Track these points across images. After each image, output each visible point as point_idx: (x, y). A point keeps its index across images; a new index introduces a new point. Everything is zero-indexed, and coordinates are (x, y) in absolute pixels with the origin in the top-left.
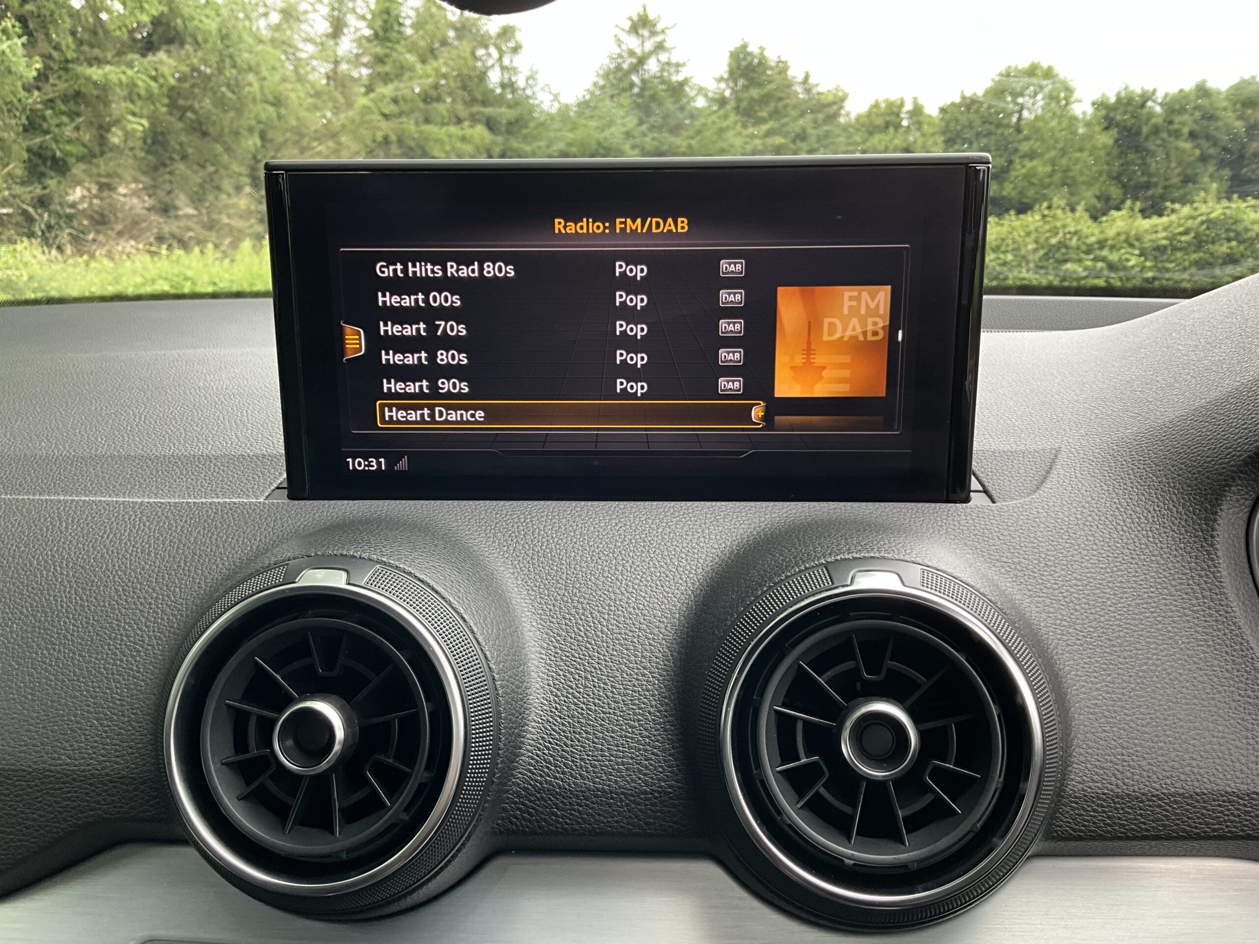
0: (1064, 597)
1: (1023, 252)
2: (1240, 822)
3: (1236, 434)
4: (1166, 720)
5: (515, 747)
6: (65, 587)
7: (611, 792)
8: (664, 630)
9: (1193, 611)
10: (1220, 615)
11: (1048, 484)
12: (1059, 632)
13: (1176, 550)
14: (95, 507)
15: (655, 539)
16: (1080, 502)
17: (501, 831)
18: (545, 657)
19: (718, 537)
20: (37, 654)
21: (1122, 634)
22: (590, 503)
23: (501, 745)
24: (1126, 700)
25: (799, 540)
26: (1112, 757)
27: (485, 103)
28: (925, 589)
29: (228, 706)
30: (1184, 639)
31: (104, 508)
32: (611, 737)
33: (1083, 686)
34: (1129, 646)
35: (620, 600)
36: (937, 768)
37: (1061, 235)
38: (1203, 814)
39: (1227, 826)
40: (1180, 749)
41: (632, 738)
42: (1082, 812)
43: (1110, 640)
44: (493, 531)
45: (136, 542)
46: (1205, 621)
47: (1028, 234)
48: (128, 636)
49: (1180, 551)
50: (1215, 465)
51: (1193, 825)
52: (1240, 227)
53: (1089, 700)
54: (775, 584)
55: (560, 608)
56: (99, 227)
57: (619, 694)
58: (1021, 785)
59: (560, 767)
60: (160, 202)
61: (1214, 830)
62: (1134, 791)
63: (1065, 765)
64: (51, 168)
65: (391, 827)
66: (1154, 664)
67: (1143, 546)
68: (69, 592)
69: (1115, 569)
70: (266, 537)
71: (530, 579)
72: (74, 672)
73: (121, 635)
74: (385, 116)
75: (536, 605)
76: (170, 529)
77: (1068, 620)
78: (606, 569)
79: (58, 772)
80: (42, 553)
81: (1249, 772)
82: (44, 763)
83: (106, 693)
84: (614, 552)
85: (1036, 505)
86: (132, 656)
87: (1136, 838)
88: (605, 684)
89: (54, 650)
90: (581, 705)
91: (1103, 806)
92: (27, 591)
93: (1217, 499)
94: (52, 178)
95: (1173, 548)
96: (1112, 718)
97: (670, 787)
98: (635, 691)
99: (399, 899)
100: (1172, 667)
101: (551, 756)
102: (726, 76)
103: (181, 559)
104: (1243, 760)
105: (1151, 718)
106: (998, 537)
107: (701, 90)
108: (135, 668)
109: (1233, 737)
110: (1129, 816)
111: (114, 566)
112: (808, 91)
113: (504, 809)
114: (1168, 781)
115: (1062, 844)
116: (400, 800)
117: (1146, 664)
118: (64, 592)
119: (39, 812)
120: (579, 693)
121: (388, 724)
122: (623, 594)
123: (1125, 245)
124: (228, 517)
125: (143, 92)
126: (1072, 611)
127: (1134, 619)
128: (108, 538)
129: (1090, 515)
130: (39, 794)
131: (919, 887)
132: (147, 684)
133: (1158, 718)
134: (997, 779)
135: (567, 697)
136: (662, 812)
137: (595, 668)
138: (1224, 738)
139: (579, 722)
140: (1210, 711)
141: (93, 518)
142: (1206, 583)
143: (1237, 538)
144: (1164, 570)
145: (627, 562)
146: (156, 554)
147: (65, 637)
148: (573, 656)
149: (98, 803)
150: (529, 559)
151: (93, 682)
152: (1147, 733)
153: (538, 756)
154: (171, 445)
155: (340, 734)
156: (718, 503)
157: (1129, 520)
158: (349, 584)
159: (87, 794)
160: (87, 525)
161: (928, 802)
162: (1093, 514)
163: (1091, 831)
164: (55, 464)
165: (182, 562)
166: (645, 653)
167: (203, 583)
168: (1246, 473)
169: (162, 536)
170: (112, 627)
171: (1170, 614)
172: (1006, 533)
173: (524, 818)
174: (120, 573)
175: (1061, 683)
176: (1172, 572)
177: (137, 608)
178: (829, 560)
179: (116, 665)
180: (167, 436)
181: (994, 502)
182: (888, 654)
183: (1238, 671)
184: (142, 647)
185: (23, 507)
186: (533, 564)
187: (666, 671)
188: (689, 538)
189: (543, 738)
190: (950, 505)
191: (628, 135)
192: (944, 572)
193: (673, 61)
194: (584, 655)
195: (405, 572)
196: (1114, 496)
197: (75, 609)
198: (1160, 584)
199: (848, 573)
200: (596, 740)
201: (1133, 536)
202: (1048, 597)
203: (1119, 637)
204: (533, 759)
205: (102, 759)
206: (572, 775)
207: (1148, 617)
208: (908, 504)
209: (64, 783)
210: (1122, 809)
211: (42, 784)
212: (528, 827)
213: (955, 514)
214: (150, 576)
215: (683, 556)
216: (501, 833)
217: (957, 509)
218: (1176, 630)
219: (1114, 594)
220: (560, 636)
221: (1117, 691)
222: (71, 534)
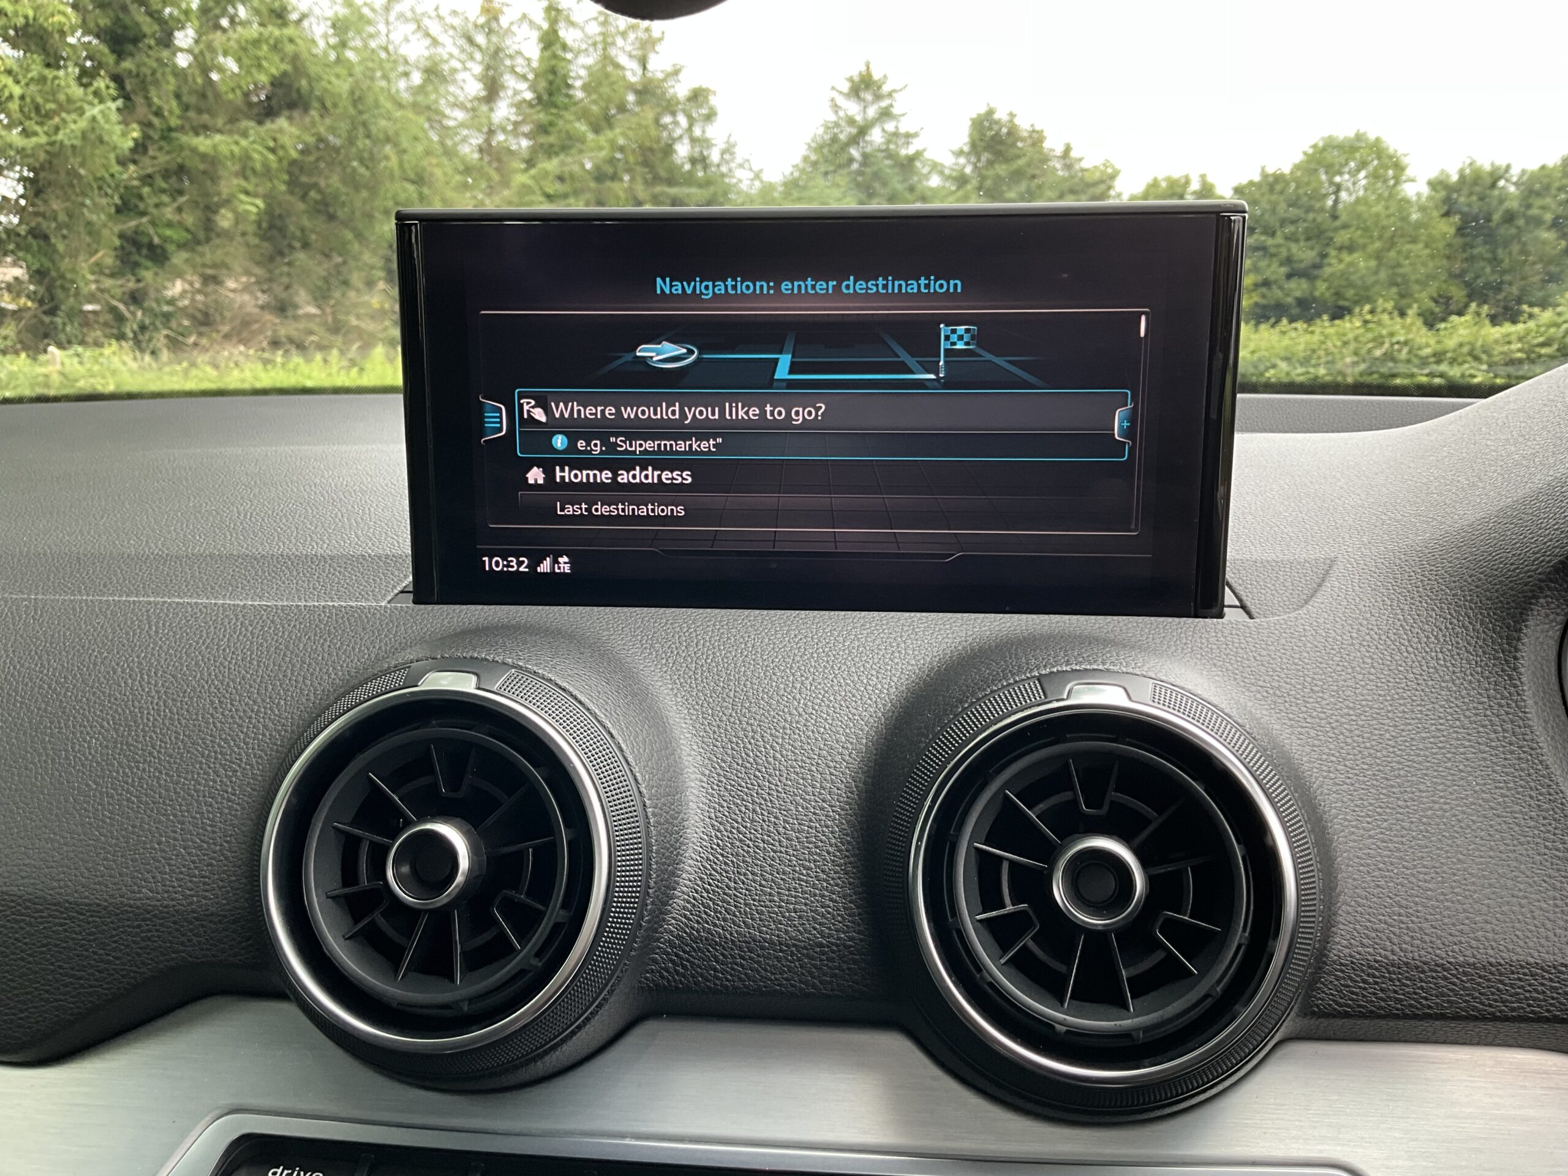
0: (1333, 728)
1: (1339, 366)
2: (1545, 1000)
3: (1545, 536)
4: (1454, 875)
5: (668, 887)
6: (153, 697)
7: (780, 944)
8: (847, 758)
9: (1490, 747)
10: (1524, 752)
11: (1319, 598)
12: (1325, 768)
13: (1472, 675)
14: (190, 610)
15: (841, 653)
16: (1357, 619)
17: (649, 987)
18: (706, 785)
19: (916, 653)
20: (118, 772)
21: (1402, 773)
22: (765, 612)
23: (652, 884)
24: (1406, 851)
25: (1011, 654)
26: (1387, 918)
27: (671, 182)
28: (1156, 705)
29: (335, 828)
30: (1479, 780)
31: (200, 610)
32: (782, 879)
34: (1411, 786)
35: (797, 722)
36: (1169, 920)
37: (1387, 345)
38: (1498, 990)
39: (1529, 1005)
40: (1471, 910)
41: (807, 882)
42: (1349, 982)
43: (1388, 779)
44: (650, 642)
45: (236, 649)
46: (1506, 759)
47: (1345, 343)
48: (223, 754)
49: (1477, 676)
50: (1520, 573)
51: (1487, 1002)
53: (1360, 849)
54: (978, 699)
55: (726, 730)
56: (203, 329)
57: (793, 830)
58: (1270, 942)
59: (720, 913)
60: (276, 298)
61: (1513, 1009)
62: (1413, 959)
63: (1328, 924)
64: (146, 257)
65: (521, 973)
67: (1431, 670)
68: (157, 704)
69: (1396, 696)
70: (386, 644)
71: (692, 696)
72: (160, 794)
73: (216, 752)
74: (549, 197)
75: (697, 725)
76: (277, 635)
77: (1337, 754)
78: (782, 686)
79: (138, 908)
80: (127, 659)
81: (1556, 939)
82: (121, 896)
83: (196, 818)
84: (791, 667)
85: (1303, 621)
86: (226, 776)
87: (1415, 1017)
88: (776, 817)
89: (138, 769)
91: (1374, 976)
92: (109, 702)
93: (1521, 614)
94: (147, 268)
95: (1468, 672)
96: (1388, 870)
97: (851, 939)
98: (811, 828)
99: (528, 1063)
100: (1464, 812)
101: (711, 899)
102: (966, 149)
103: (287, 667)
104: (1549, 925)
105: (1436, 873)
106: (1254, 657)
107: (936, 167)
108: (230, 790)
109: (1538, 897)
110: (1407, 990)
111: (210, 674)
112: (1068, 167)
113: (655, 961)
114: (1456, 948)
115: (1324, 1022)
116: (532, 943)
117: (1431, 808)
118: (152, 703)
119: (114, 954)
120: (746, 827)
121: (521, 855)
122: (800, 715)
123: (1469, 359)
124: (344, 622)
125: (258, 166)
126: (1342, 745)
127: (1418, 755)
128: (203, 644)
129: (1368, 634)
130: (114, 932)
131: (1146, 1062)
132: (244, 809)
133: (1444, 872)
134: (1240, 934)
135: (731, 832)
136: (839, 968)
137: (765, 800)
138: (1526, 898)
139: (744, 862)
140: (1509, 866)
141: (188, 621)
142: (1507, 713)
143: (1547, 661)
144: (1456, 698)
145: (807, 678)
146: (259, 662)
147: (150, 753)
148: (740, 786)
149: (182, 944)
150: (691, 673)
151: (180, 805)
152: (1431, 890)
153: (694, 899)
154: (281, 544)
155: (464, 863)
156: (918, 614)
157: (1416, 640)
158: (479, 688)
159: (170, 933)
160: (181, 629)
161: (1158, 960)
162: (1372, 632)
163: (1359, 1006)
164: (146, 563)
165: (289, 671)
166: (825, 784)
167: (311, 695)
168: (1556, 582)
170: (204, 743)
171: (1462, 750)
172: (1264, 653)
173: (677, 972)
174: (216, 683)
175: (1325, 828)
176: (1466, 700)
177: (235, 722)
178: (1043, 672)
179: (209, 787)
180: (275, 534)
181: (1251, 617)
182: (1112, 784)
183: (1545, 818)
184: (239, 766)
185: (107, 609)
186: (696, 679)
187: (849, 804)
188: (882, 653)
189: (701, 879)
190: (1197, 620)
192: (1182, 688)
193: (902, 130)
194: (752, 784)
195: (544, 678)
196: (1398, 611)
197: (164, 724)
198: (1451, 715)
199: (1065, 686)
200: (763, 882)
201: (1419, 659)
202: (1313, 728)
203: (1399, 776)
204: (689, 902)
205: (188, 892)
206: (734, 923)
207: (1436, 754)
208: (1147, 619)
209: (144, 920)
210: (1399, 980)
211: (119, 920)
212: (681, 982)
213: (1203, 631)
214: (251, 686)
215: (874, 673)
216: (650, 989)
217: (1206, 625)
218: (1469, 769)
219: (1395, 726)
220: (724, 761)
221: (1395, 839)
222: (161, 639)
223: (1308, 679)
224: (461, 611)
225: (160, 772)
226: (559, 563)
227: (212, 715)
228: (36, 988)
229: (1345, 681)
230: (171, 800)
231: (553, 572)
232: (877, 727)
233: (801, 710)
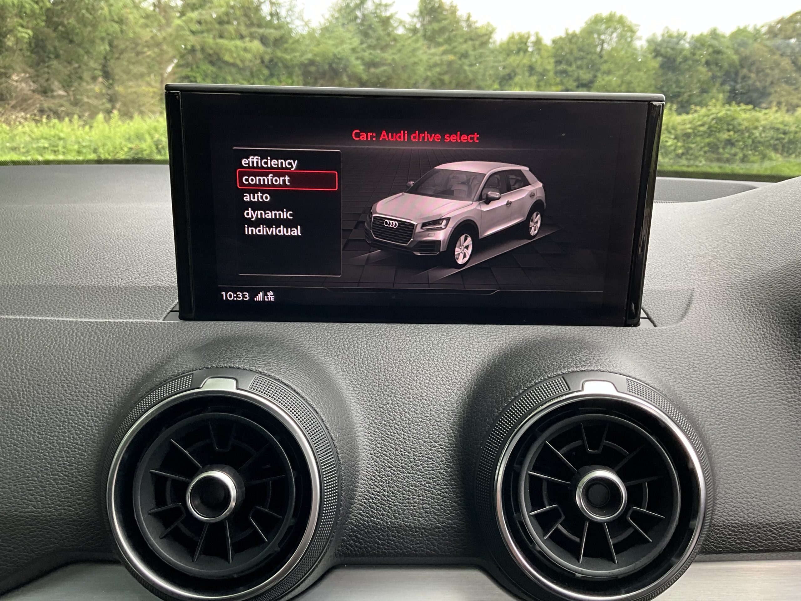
0: (707, 392)
4: (774, 474)
5: (351, 498)
6: (25, 383)
7: (415, 528)
8: (447, 415)
9: (788, 402)
11: (690, 314)
12: (705, 416)
13: (776, 361)
14: (43, 325)
15: (437, 351)
16: (712, 327)
17: (340, 554)
18: (367, 434)
19: (479, 350)
20: (7, 432)
21: (744, 417)
23: (343, 498)
24: (749, 462)
25: (538, 355)
26: (741, 500)
27: (259, 26)
28: (631, 393)
29: (151, 473)
30: (783, 420)
31: (49, 325)
32: (414, 490)
33: (721, 453)
34: (749, 425)
35: (416, 394)
36: (636, 512)
38: (797, 536)
40: (783, 494)
41: (429, 491)
42: (722, 536)
43: (736, 421)
44: (326, 345)
45: (75, 351)
46: (796, 408)
48: (73, 420)
49: (779, 362)
51: (791, 542)
52: (735, 123)
53: (726, 462)
54: (528, 388)
55: (376, 400)
57: (419, 460)
58: (691, 523)
59: (380, 510)
60: (41, 86)
62: (755, 522)
65: (271, 555)
66: (765, 437)
67: (754, 358)
68: (28, 388)
69: (737, 373)
71: (354, 379)
72: (35, 445)
73: (68, 419)
74: (193, 33)
75: (359, 398)
76: (99, 342)
77: (710, 408)
78: (406, 372)
79: (27, 517)
80: (6, 358)
82: (16, 511)
83: (59, 461)
84: (410, 360)
85: (684, 329)
86: (77, 434)
87: (755, 551)
88: (409, 453)
89: (20, 429)
90: (394, 468)
91: (734, 531)
95: (774, 359)
96: (740, 473)
97: (455, 523)
98: (429, 458)
100: (776, 439)
101: (374, 503)
102: (417, 14)
103: (108, 364)
105: (765, 473)
106: (662, 351)
107: (401, 22)
108: (79, 443)
110: (752, 538)
111: (60, 368)
112: (469, 26)
113: (343, 540)
114: (776, 515)
116: (275, 538)
117: (759, 437)
118: (25, 387)
119: (13, 546)
120: (392, 459)
121: (265, 485)
122: (418, 390)
124: (140, 333)
125: (29, 12)
126: (712, 402)
127: (751, 407)
128: (54, 348)
129: (719, 336)
130: (13, 533)
132: (89, 455)
133: (769, 473)
135: (384, 462)
136: (449, 540)
137: (402, 442)
139: (392, 480)
141: (42, 333)
142: (796, 383)
145: (420, 367)
146: (90, 360)
147: (27, 420)
148: (386, 433)
149: (56, 539)
150: (352, 365)
151: (49, 453)
152: (762, 483)
153: (365, 503)
154: (92, 278)
155: (233, 493)
156: (477, 326)
157: (744, 340)
158: (238, 389)
159: (48, 532)
160: (38, 337)
161: (630, 534)
163: (727, 548)
164: (9, 291)
165: (109, 366)
166: (435, 431)
167: (125, 382)
169: (93, 346)
170: (61, 413)
171: (773, 403)
172: (667, 348)
173: (356, 546)
174: (64, 373)
176: (774, 375)
177: (78, 399)
178: (564, 372)
179: (65, 440)
180: (88, 271)
181: (655, 326)
182: (604, 436)
184: (84, 428)
186: (356, 369)
187: (450, 444)
188: (460, 351)
189: (368, 491)
190: (629, 328)
191: (354, 50)
192: (640, 381)
193: (384, 2)
194: (394, 433)
195: (275, 379)
196: (733, 323)
197: (34, 401)
198: (767, 383)
199: (579, 382)
200: (404, 492)
201: (747, 351)
202: (696, 392)
203: (742, 419)
204: (362, 505)
205: (58, 508)
206: (389, 516)
207: (760, 406)
208: (602, 328)
209: (31, 525)
210: (747, 533)
211: (15, 525)
212: (358, 552)
213: (633, 335)
214: (86, 376)
215: (457, 363)
216: (340, 556)
217: (633, 332)
218: (778, 414)
219: (738, 390)
220: (377, 419)
221: (743, 455)
222: (26, 344)
224: (211, 326)
225: (34, 432)
226: (267, 295)
229: (710, 364)
230: (43, 450)
231: (264, 301)
232: (462, 397)
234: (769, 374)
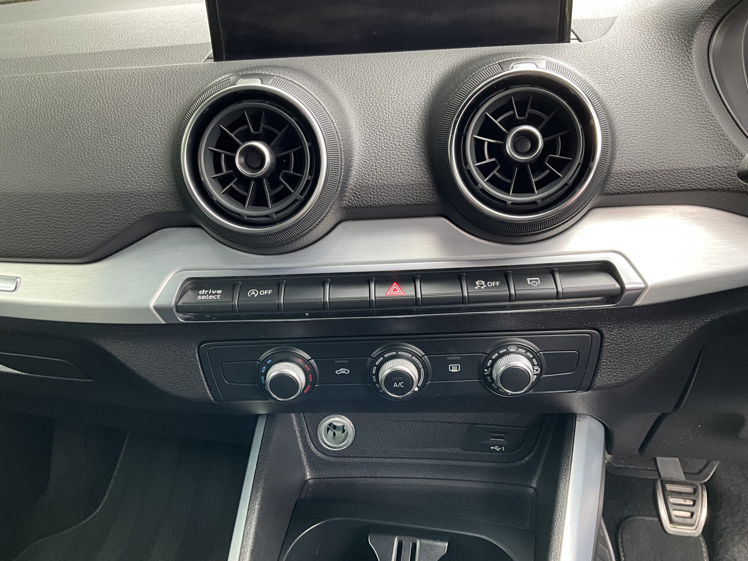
0: (615, 83)
2: (695, 182)
4: (662, 137)
5: (349, 166)
6: (111, 109)
7: (396, 185)
8: (417, 111)
9: (679, 86)
10: (692, 87)
11: (610, 32)
12: (612, 99)
13: (672, 57)
15: (409, 68)
16: (626, 39)
18: (359, 126)
21: (643, 99)
24: (643, 129)
26: (635, 154)
28: (547, 69)
29: (209, 149)
30: (674, 100)
33: (623, 123)
34: (646, 104)
35: (394, 98)
36: (551, 158)
38: (677, 179)
39: (688, 184)
40: (668, 150)
41: (404, 161)
42: (620, 180)
43: (636, 101)
44: (325, 70)
45: (143, 86)
46: (685, 90)
48: (149, 129)
49: (675, 58)
50: (695, 12)
51: (672, 184)
53: (626, 129)
54: (474, 76)
55: (364, 104)
57: (397, 141)
58: (590, 163)
59: (371, 175)
61: (682, 186)
62: (645, 169)
63: (613, 158)
65: (295, 201)
66: (658, 112)
68: (114, 111)
69: (641, 69)
71: (347, 91)
72: (125, 147)
73: (145, 128)
75: (352, 103)
76: (158, 79)
77: (617, 93)
78: (386, 84)
79: (127, 192)
80: (94, 95)
82: (119, 189)
83: (144, 155)
84: (389, 76)
85: (603, 42)
86: (153, 137)
87: (645, 192)
88: (389, 137)
91: (629, 177)
92: (92, 112)
93: (694, 29)
95: (671, 56)
96: (636, 137)
97: (424, 181)
98: (405, 140)
100: (667, 113)
101: (366, 170)
103: (168, 91)
104: (698, 153)
105: (655, 136)
106: (584, 57)
108: (156, 143)
109: (694, 143)
110: (642, 182)
111: (134, 97)
113: (346, 195)
114: (662, 164)
116: (298, 189)
117: (654, 112)
118: (111, 111)
119: (120, 212)
120: (377, 142)
121: (288, 156)
122: (395, 95)
124: (187, 71)
127: (649, 91)
128: (127, 84)
129: (630, 45)
132: (164, 149)
133: (658, 136)
134: (579, 159)
135: (372, 144)
136: (420, 193)
137: (384, 130)
138: (689, 143)
139: (378, 155)
140: (683, 132)
141: (117, 77)
142: (686, 72)
143: (703, 49)
145: (396, 80)
146: (154, 90)
147: (116, 131)
148: (373, 125)
149: (149, 205)
150: (346, 81)
151: (136, 151)
152: (653, 143)
153: (359, 171)
154: (145, 44)
155: (268, 158)
157: (650, 45)
158: (263, 84)
159: (143, 202)
160: (114, 79)
161: (547, 174)
162: (632, 44)
164: (85, 56)
165: (169, 93)
166: (408, 122)
167: (182, 102)
168: (710, 14)
169: (155, 81)
170: (140, 125)
171: (667, 88)
172: (588, 55)
173: (355, 200)
176: (670, 68)
177: (151, 115)
178: (500, 62)
179: (146, 142)
181: (582, 42)
182: (529, 106)
183: (699, 112)
184: (158, 133)
187: (419, 129)
189: (361, 163)
190: (560, 44)
194: (378, 125)
195: (288, 80)
196: (643, 35)
197: (120, 119)
198: (663, 74)
199: (510, 66)
200: (387, 162)
201: (651, 53)
202: (607, 83)
203: (641, 100)
204: (357, 172)
205: (148, 185)
206: (376, 179)
207: (657, 90)
208: (539, 45)
209: (131, 197)
210: (639, 178)
211: (120, 198)
212: (358, 204)
213: (563, 48)
215: (424, 75)
216: (345, 208)
217: (563, 46)
218: (670, 95)
219: (641, 81)
220: (365, 116)
221: (640, 124)
222: (107, 85)
223: (606, 64)
224: (238, 63)
225: (123, 138)
227: (139, 113)
228: (89, 230)
229: (620, 64)
230: (131, 149)
232: (428, 97)
233: (395, 93)
234: (666, 68)
